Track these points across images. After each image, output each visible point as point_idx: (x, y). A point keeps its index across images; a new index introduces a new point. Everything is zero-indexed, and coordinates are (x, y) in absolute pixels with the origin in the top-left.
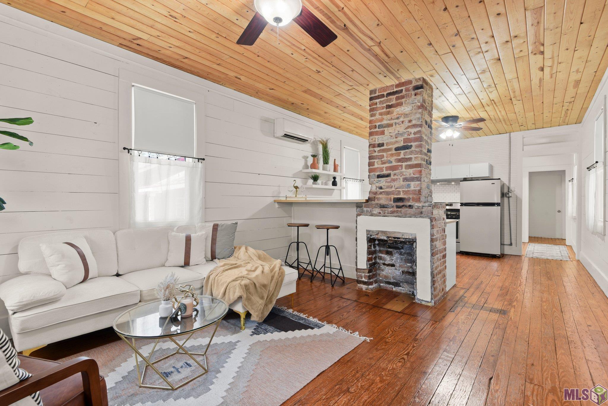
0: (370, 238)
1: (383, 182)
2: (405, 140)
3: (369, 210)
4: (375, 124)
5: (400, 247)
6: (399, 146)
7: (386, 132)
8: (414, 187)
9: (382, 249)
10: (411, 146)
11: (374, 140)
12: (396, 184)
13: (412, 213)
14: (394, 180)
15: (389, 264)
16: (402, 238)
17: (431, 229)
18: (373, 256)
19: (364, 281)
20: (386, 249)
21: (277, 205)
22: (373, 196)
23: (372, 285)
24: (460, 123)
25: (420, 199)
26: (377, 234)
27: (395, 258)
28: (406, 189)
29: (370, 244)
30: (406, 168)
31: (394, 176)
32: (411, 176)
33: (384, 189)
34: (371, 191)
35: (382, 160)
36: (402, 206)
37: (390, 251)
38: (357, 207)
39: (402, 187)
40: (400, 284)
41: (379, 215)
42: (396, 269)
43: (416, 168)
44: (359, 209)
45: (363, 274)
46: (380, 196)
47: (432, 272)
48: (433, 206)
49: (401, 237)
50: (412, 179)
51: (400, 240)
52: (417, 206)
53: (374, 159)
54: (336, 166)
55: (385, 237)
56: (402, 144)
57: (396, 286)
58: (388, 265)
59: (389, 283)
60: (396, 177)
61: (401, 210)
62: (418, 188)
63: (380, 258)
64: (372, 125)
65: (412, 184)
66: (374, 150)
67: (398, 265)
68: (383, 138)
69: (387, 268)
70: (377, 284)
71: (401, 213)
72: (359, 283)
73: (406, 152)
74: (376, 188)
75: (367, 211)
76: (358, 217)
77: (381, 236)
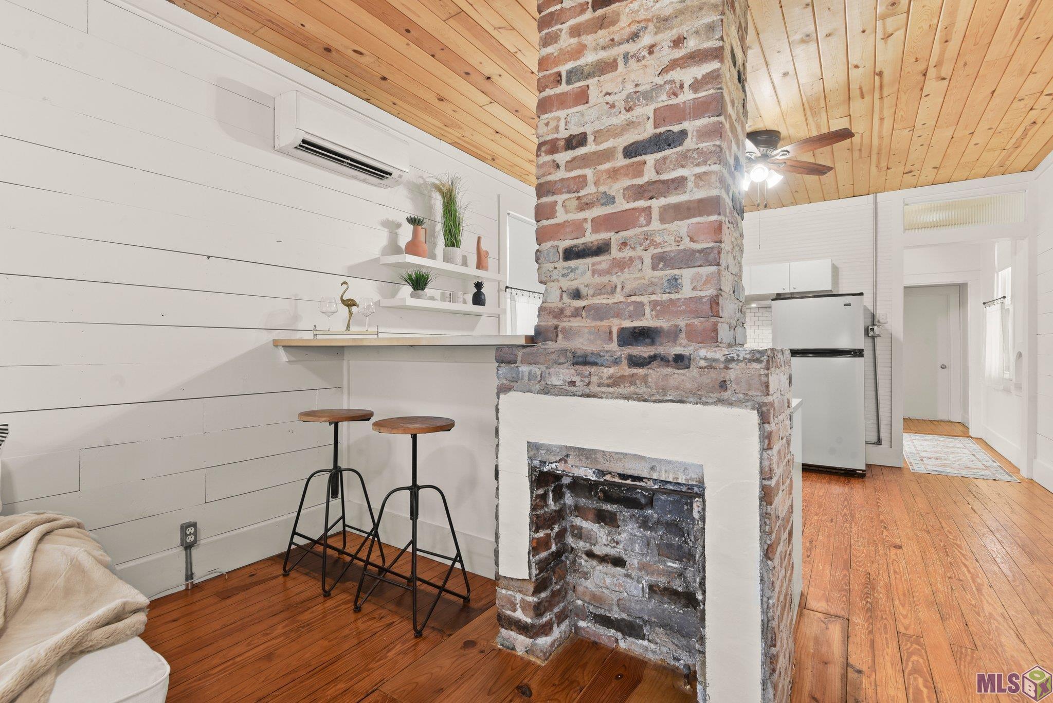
0: (541, 473)
1: (583, 274)
2: (660, 116)
3: (539, 373)
4: (556, 70)
5: (643, 501)
6: (640, 138)
7: (593, 94)
8: (694, 289)
9: (582, 501)
10: (684, 133)
11: (552, 125)
12: (629, 278)
13: (689, 385)
14: (621, 265)
15: (607, 555)
16: (649, 479)
17: (763, 450)
18: (552, 530)
19: (520, 621)
20: (596, 504)
21: (283, 356)
22: (550, 324)
23: (547, 635)
24: (785, 148)
25: (715, 330)
26: (564, 460)
27: (624, 535)
28: (665, 297)
29: (541, 492)
30: (662, 220)
31: (620, 250)
32: (681, 247)
33: (586, 297)
34: (545, 305)
35: (582, 193)
36: (650, 357)
37: (610, 512)
38: (501, 361)
39: (649, 288)
40: (641, 627)
41: (569, 390)
42: (628, 576)
43: (701, 215)
44: (504, 369)
45: (519, 596)
46: (575, 323)
47: (768, 621)
48: (768, 361)
49: (644, 473)
50: (687, 259)
51: (642, 484)
52: (705, 359)
53: (553, 194)
54: (483, 254)
55: (591, 472)
56: (648, 131)
57: (630, 635)
58: (603, 559)
59: (606, 622)
60: (627, 253)
61: (646, 375)
62: (710, 292)
63: (576, 531)
64: (547, 73)
65: (687, 275)
66: (554, 161)
67: (636, 562)
68: (583, 115)
69: (600, 567)
70: (567, 622)
71: (647, 386)
72: (506, 625)
73: (664, 159)
74: (561, 296)
75: (531, 376)
76: (502, 396)
77: (577, 467)
